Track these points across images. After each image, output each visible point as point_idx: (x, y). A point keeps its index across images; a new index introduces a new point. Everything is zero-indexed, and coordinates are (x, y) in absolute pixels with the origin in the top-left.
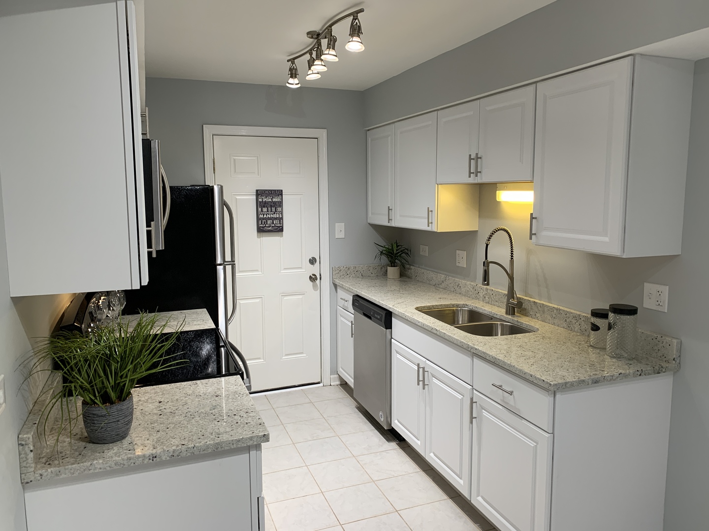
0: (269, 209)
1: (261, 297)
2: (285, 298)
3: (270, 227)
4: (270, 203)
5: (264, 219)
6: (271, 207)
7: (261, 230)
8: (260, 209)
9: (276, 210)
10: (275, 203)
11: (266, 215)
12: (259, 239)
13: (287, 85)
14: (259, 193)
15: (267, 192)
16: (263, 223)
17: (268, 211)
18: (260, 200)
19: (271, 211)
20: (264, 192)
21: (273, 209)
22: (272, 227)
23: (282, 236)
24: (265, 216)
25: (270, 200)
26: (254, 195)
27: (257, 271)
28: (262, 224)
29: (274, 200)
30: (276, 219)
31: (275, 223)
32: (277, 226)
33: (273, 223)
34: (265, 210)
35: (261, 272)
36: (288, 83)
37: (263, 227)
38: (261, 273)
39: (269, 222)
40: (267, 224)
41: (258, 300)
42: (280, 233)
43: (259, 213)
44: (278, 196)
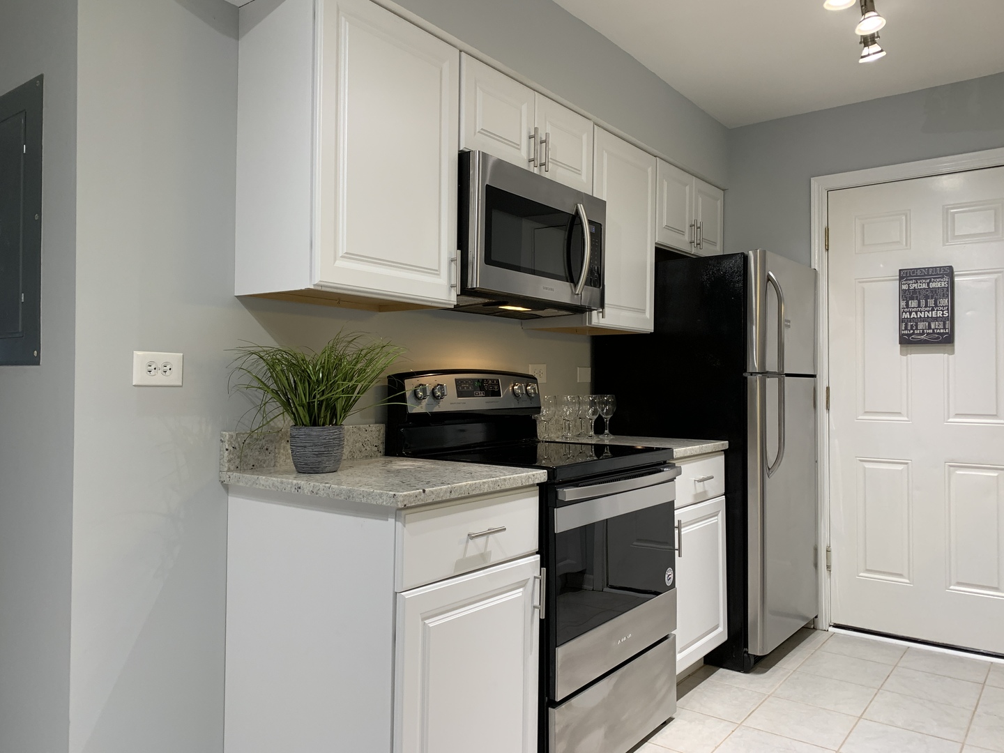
0: (923, 302)
1: (907, 463)
2: (958, 472)
3: (923, 334)
4: (924, 292)
5: (910, 320)
6: (927, 298)
7: (908, 341)
8: (903, 304)
9: (936, 305)
10: (934, 291)
11: (916, 312)
12: (905, 357)
13: (862, 61)
14: (905, 275)
15: (919, 272)
16: (909, 328)
17: (919, 306)
18: (905, 287)
19: (926, 307)
20: (913, 273)
21: (931, 302)
22: (928, 334)
23: (952, 352)
24: (914, 315)
25: (924, 286)
26: (896, 280)
27: (899, 414)
28: (906, 329)
29: (933, 285)
30: (936, 319)
31: (933, 327)
32: (938, 334)
33: (930, 327)
34: (913, 304)
35: (908, 417)
36: (862, 57)
37: (909, 335)
38: (906, 419)
39: (921, 326)
40: (917, 329)
41: (900, 467)
42: (948, 347)
43: (902, 310)
44: (942, 278)
